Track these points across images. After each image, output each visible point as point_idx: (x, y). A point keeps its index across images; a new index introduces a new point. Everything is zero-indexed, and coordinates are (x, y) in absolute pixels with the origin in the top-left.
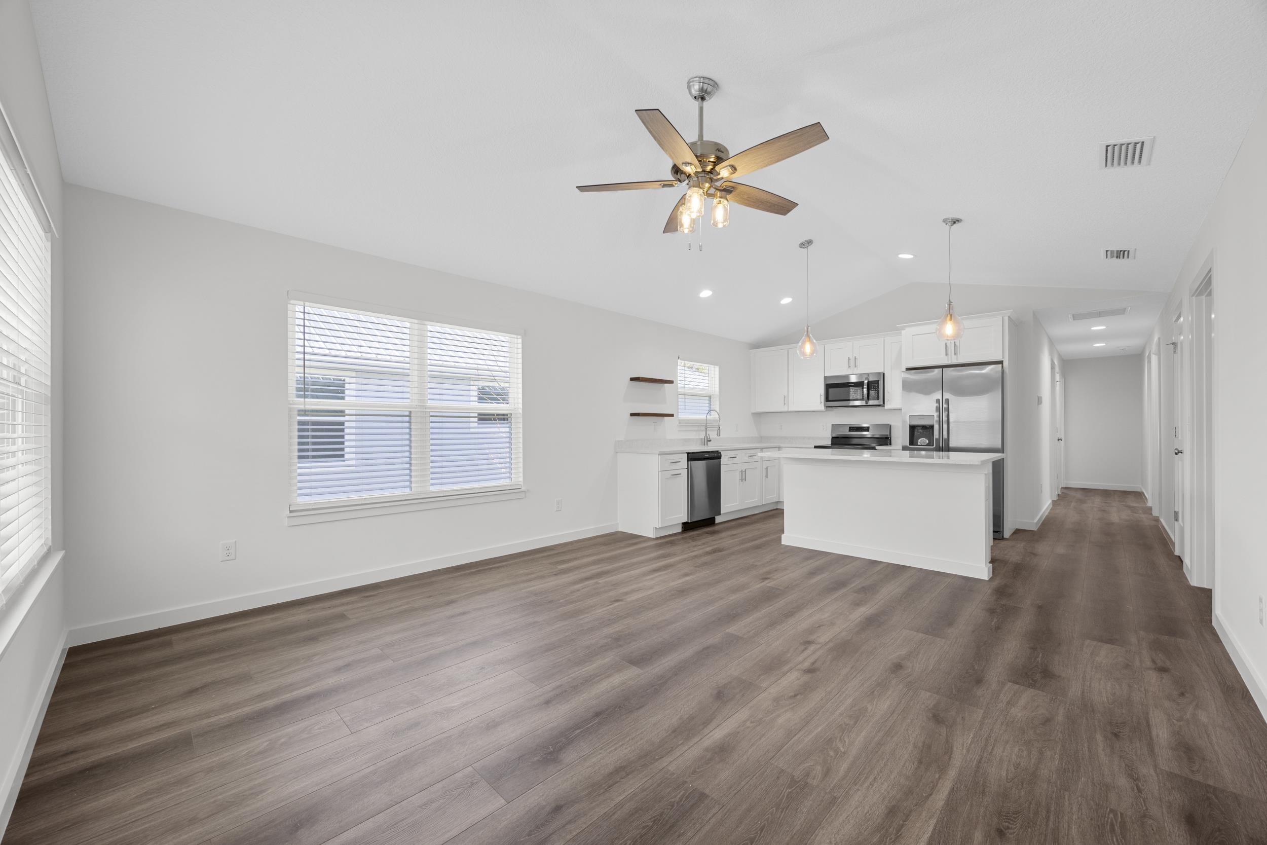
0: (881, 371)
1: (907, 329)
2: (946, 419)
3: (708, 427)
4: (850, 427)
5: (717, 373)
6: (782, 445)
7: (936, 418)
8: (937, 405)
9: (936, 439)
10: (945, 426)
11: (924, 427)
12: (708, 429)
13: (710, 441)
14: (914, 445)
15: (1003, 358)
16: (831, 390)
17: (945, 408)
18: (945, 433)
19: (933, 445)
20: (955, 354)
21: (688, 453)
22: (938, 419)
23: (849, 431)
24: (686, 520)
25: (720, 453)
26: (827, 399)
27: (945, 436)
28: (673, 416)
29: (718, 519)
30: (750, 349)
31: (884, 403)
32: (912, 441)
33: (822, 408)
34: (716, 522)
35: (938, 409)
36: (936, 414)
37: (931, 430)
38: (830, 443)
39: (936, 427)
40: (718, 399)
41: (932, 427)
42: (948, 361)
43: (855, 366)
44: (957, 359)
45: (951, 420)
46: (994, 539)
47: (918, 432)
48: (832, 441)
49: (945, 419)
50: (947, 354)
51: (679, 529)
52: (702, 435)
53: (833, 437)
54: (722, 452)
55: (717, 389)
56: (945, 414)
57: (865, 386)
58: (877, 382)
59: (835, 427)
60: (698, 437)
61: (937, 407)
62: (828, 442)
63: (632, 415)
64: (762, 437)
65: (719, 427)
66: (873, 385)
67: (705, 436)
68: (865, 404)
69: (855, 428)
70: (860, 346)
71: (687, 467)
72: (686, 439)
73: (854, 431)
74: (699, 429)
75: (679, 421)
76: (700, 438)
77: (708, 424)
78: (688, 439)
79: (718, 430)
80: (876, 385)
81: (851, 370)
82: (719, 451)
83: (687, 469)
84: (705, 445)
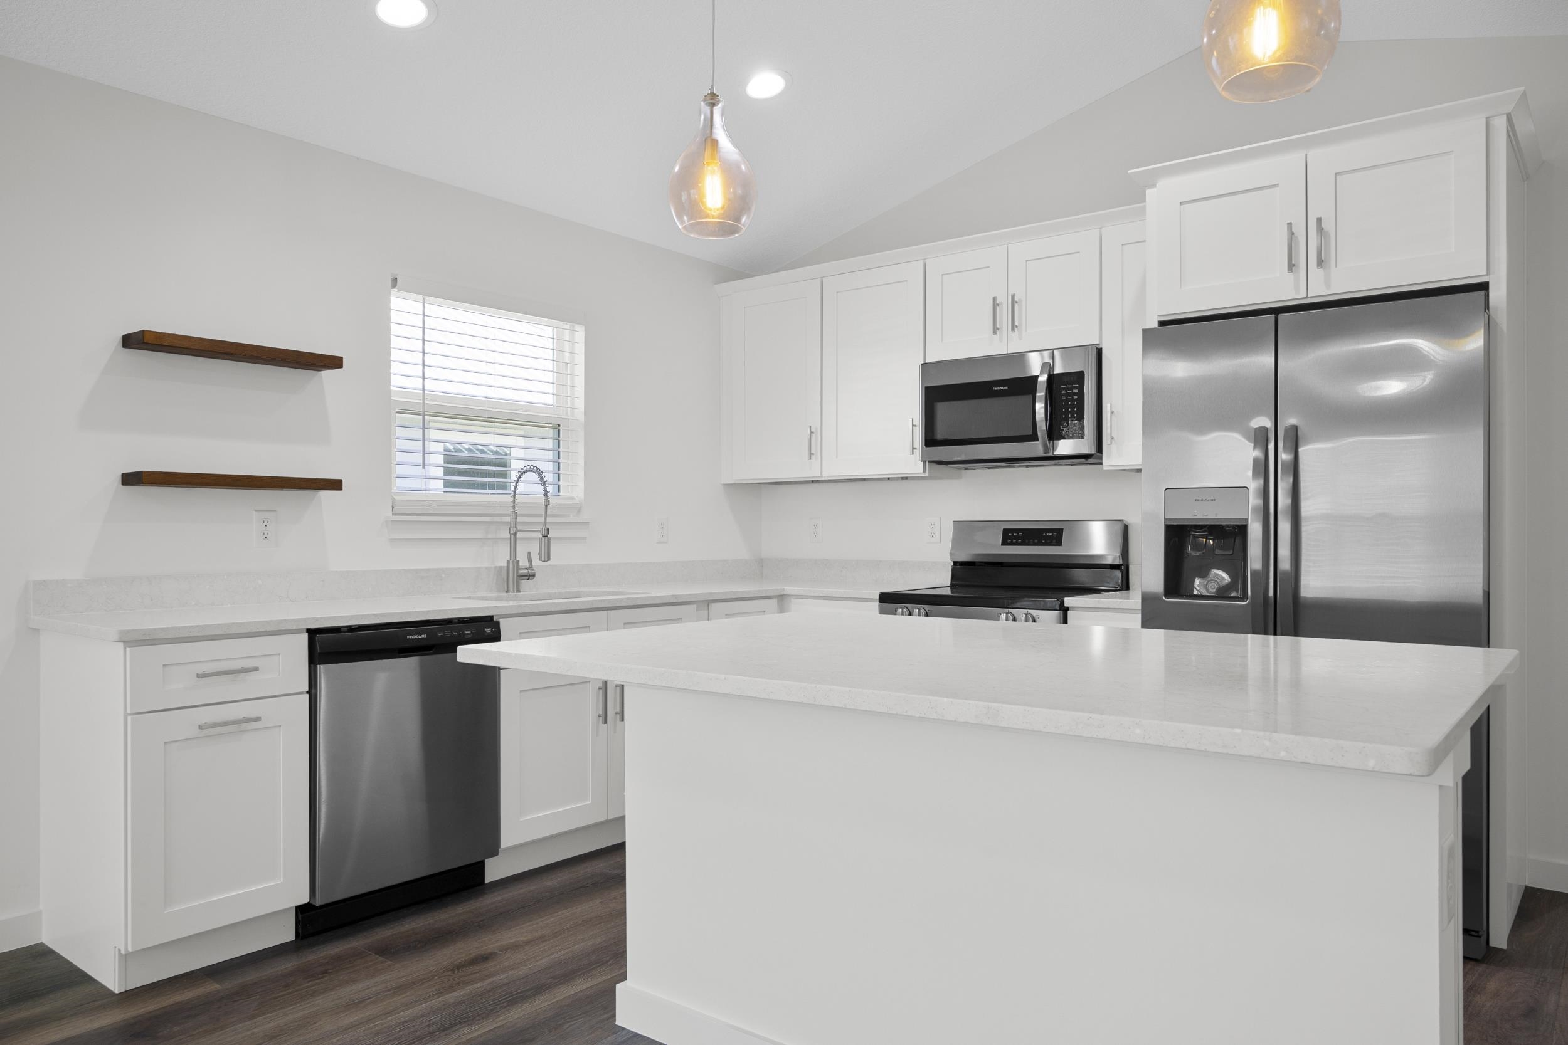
0: (1094, 340)
1: (1163, 184)
2: (1289, 501)
3: (519, 527)
4: (1006, 531)
5: (580, 348)
6: (789, 589)
7: (1254, 501)
8: (1258, 454)
9: (1254, 573)
10: (1285, 528)
11: (1216, 530)
12: (519, 535)
13: (530, 576)
14: (1181, 596)
15: (1488, 274)
16: (942, 408)
17: (1283, 463)
18: (1284, 551)
19: (1244, 597)
20: (1320, 263)
21: (312, 633)
22: (1260, 502)
23: (1004, 543)
24: (305, 899)
25: (498, 623)
26: (931, 441)
27: (1285, 564)
28: (340, 488)
29: (495, 870)
30: (715, 284)
31: (1099, 449)
32: (1176, 582)
33: (915, 466)
34: (489, 879)
35: (1261, 468)
36: (1254, 485)
37: (1238, 542)
38: (947, 582)
39: (1255, 531)
40: (582, 433)
41: (1241, 530)
42: (1297, 290)
43: (1014, 327)
44: (1328, 283)
45: (1307, 508)
46: (1465, 958)
47: (1196, 547)
48: (954, 577)
49: (1284, 501)
50: (1291, 266)
51: (286, 933)
52: (502, 558)
53: (955, 563)
54: (502, 621)
55: (580, 404)
56: (1284, 485)
57: (1041, 394)
58: (1080, 376)
59: (964, 529)
60: (486, 565)
61: (1256, 462)
62: (940, 580)
63: (131, 479)
64: (761, 562)
65: (548, 529)
66: (1064, 389)
67: (511, 560)
68: (1045, 453)
69: (1020, 534)
70: (1027, 259)
71: (307, 690)
72: (428, 570)
73: (1017, 544)
74: (490, 536)
75: (395, 507)
76: (496, 567)
77: (519, 519)
78: (437, 569)
79: (543, 538)
80: (1075, 388)
81: (1001, 340)
82: (495, 619)
83: (308, 695)
84: (508, 591)
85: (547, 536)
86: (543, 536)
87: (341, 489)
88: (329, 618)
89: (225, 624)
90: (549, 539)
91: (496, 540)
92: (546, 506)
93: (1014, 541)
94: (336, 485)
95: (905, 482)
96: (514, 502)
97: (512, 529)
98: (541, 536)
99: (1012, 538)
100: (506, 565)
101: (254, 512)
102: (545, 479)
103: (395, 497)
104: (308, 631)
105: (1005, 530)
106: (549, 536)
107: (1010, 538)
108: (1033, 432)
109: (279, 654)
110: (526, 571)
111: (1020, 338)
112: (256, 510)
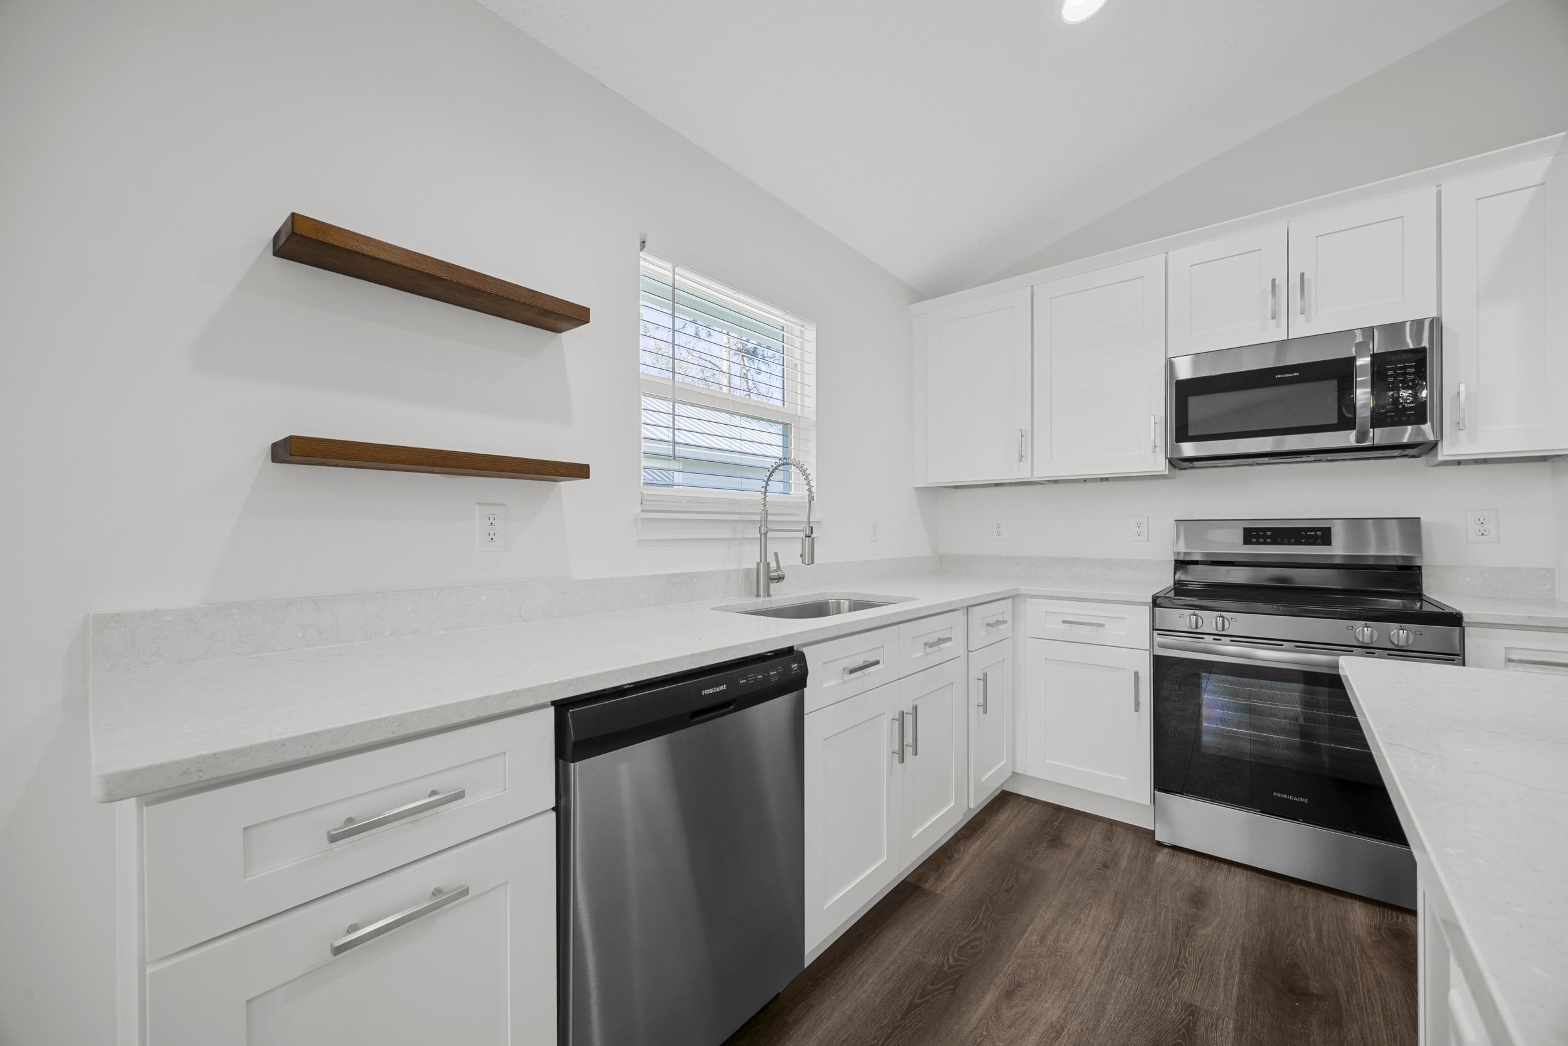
0: (1429, 313)
3: (770, 526)
4: (1247, 530)
5: (811, 347)
6: (1024, 588)
12: (770, 535)
13: (780, 579)
21: (561, 707)
23: (1247, 541)
25: (801, 658)
26: (1182, 433)
31: (1442, 436)
40: (813, 433)
52: (750, 559)
53: (1176, 559)
54: (805, 650)
55: (811, 402)
57: (1363, 377)
58: (1418, 353)
60: (734, 567)
63: (283, 452)
64: (941, 558)
65: (812, 527)
66: (1390, 369)
67: (761, 561)
68: (1357, 442)
69: (1269, 533)
70: (1317, 235)
71: (553, 805)
72: (680, 575)
73: (1265, 543)
74: (738, 536)
75: (644, 503)
76: (744, 569)
77: (770, 518)
78: (688, 574)
79: (807, 538)
80: (1411, 367)
81: (1278, 325)
82: (795, 649)
83: (554, 814)
84: (758, 595)
85: (810, 536)
86: (806, 536)
87: (588, 477)
88: (590, 678)
89: (395, 718)
90: (813, 539)
91: (742, 540)
92: (810, 502)
93: (1261, 540)
94: (581, 471)
95: (1105, 483)
96: (765, 499)
97: (763, 528)
98: (804, 536)
99: (1258, 537)
100: (756, 567)
101: (476, 505)
102: (807, 472)
103: (643, 491)
104: (553, 703)
105: (1245, 530)
106: (812, 536)
107: (1254, 537)
108: (1339, 420)
109: (505, 753)
110: (776, 574)
111: (1308, 321)
112: (479, 504)
